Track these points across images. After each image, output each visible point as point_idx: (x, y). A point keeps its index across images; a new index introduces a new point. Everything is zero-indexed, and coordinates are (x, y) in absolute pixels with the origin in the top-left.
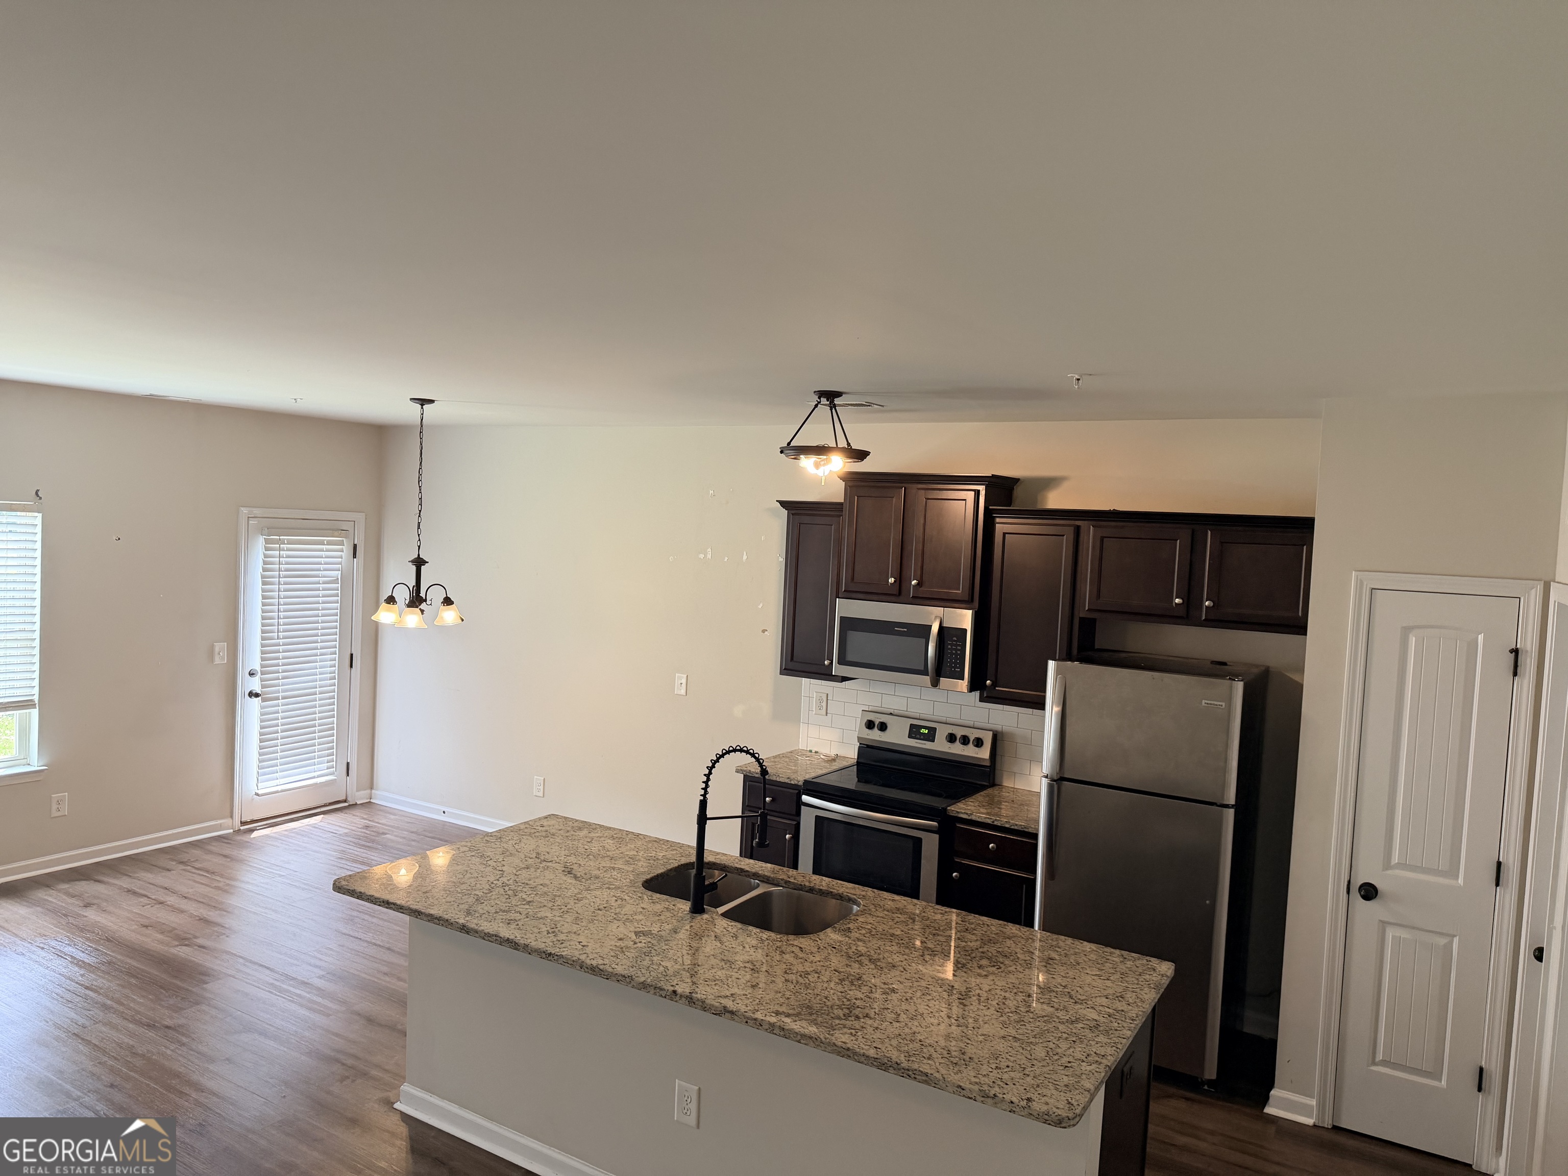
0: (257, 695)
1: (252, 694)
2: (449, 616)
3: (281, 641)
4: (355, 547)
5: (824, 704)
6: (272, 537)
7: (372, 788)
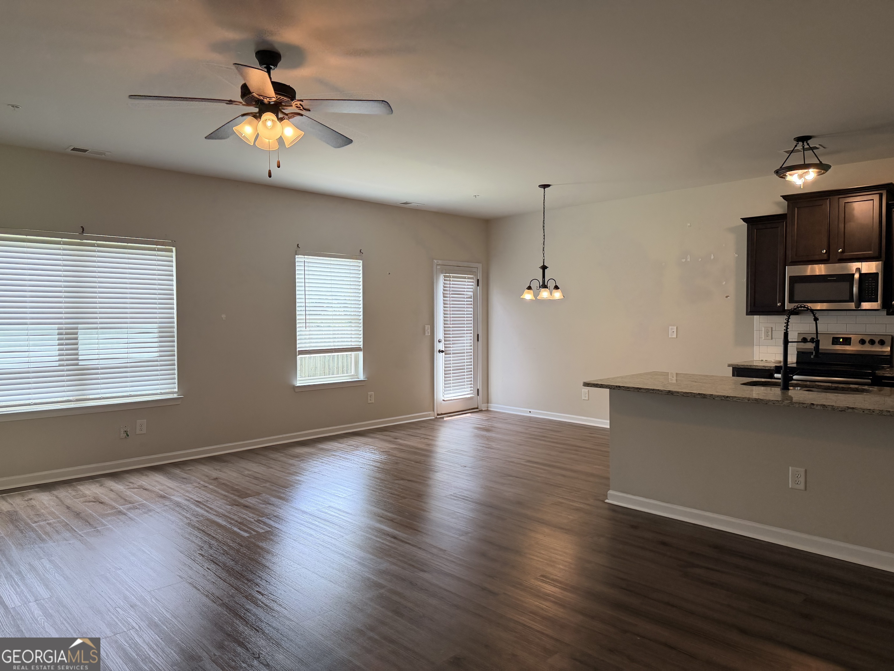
0: (442, 352)
1: (440, 351)
2: (557, 295)
3: (451, 326)
4: (478, 280)
5: (770, 333)
6: (446, 274)
7: (488, 403)
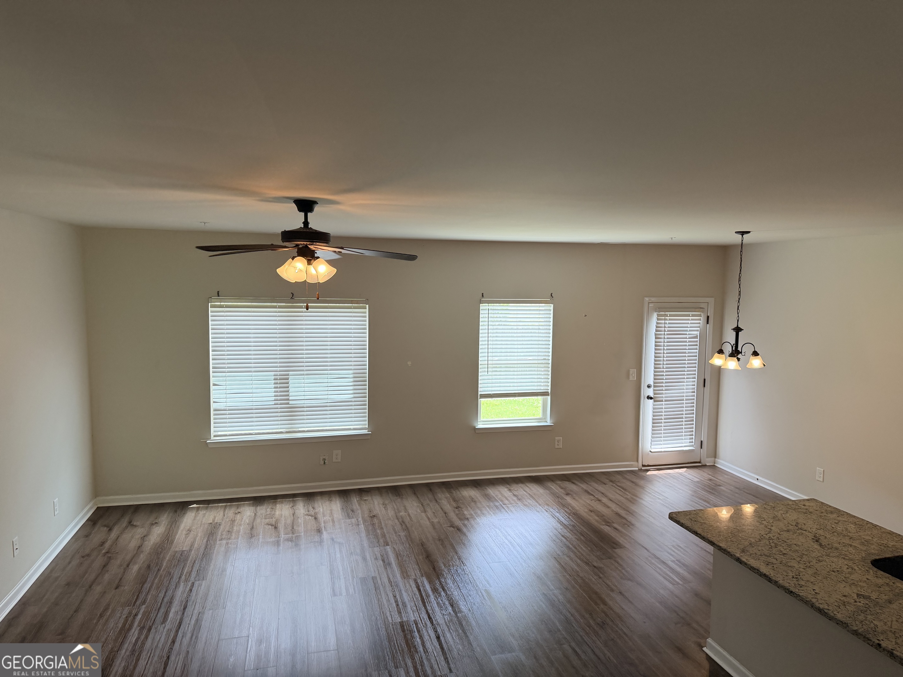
0: (651, 398)
1: (649, 398)
3: (665, 370)
4: (708, 317)
6: (661, 313)
7: (715, 457)
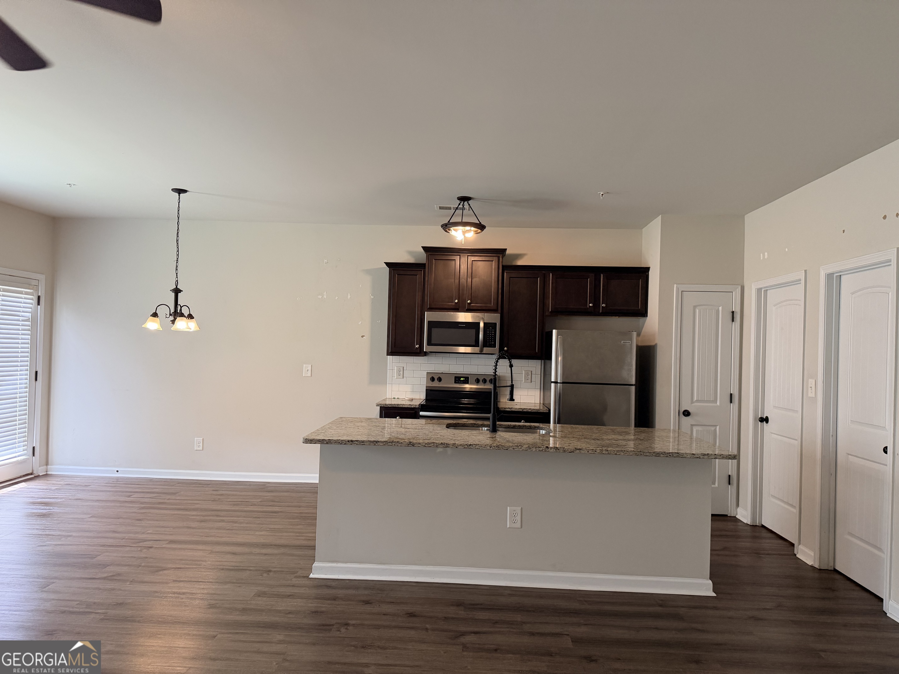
4: (39, 297)
5: (402, 373)
7: (48, 464)
